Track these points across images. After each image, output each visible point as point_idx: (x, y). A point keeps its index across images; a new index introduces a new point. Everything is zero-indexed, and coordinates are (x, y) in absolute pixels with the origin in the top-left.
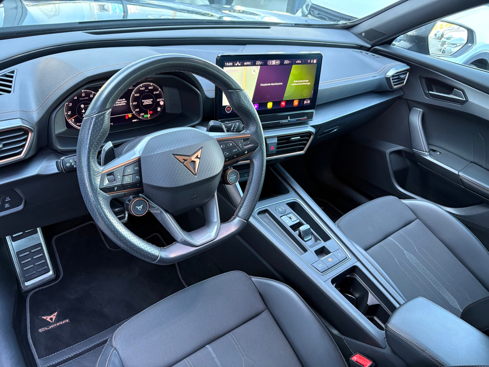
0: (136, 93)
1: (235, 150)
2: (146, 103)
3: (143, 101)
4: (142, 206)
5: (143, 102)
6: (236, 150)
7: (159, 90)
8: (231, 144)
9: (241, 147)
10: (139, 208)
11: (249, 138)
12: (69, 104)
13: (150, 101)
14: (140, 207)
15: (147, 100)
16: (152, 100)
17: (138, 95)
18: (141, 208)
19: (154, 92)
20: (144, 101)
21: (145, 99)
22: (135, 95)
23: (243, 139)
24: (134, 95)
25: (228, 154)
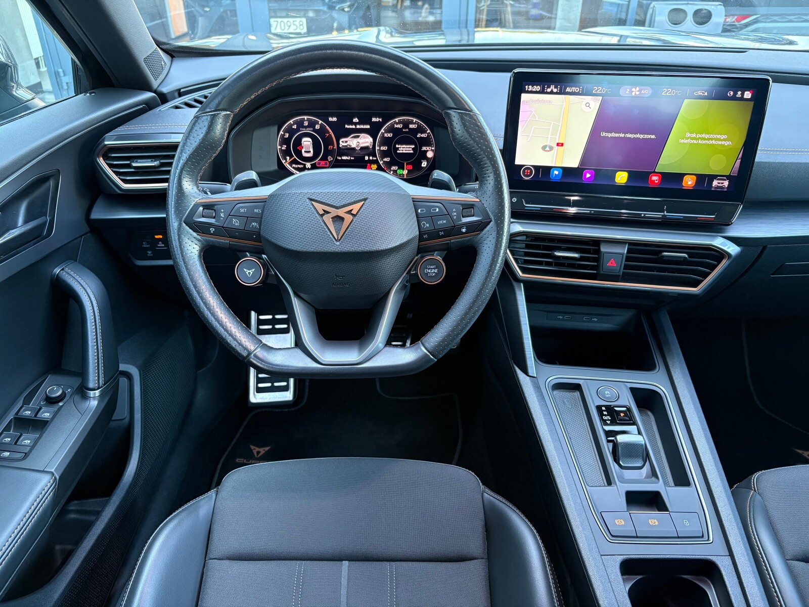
0: (387, 131)
1: (441, 222)
2: (402, 150)
3: (397, 146)
4: (253, 270)
5: (398, 148)
6: (445, 222)
7: (428, 132)
8: (437, 210)
9: (455, 217)
10: (247, 273)
11: (473, 205)
12: (284, 135)
13: (410, 148)
14: (250, 271)
15: (404, 146)
16: (413, 146)
17: (390, 135)
18: (252, 273)
19: (417, 135)
20: (400, 146)
21: (402, 144)
22: (386, 135)
23: (462, 205)
24: (383, 134)
25: (428, 225)
